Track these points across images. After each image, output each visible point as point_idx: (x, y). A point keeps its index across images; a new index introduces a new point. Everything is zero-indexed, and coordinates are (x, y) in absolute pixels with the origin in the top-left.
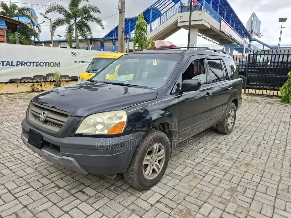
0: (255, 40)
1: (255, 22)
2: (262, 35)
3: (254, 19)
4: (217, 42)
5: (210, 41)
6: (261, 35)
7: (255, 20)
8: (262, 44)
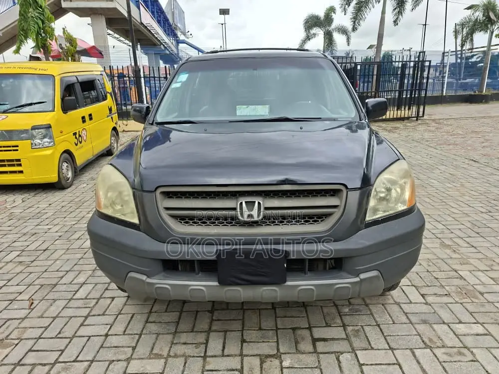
0: (183, 42)
1: (176, 12)
2: (191, 35)
3: (175, 6)
4: (127, 42)
5: (120, 41)
6: (189, 33)
7: (176, 9)
8: (196, 49)
